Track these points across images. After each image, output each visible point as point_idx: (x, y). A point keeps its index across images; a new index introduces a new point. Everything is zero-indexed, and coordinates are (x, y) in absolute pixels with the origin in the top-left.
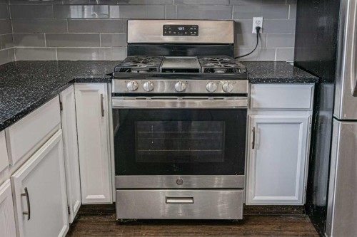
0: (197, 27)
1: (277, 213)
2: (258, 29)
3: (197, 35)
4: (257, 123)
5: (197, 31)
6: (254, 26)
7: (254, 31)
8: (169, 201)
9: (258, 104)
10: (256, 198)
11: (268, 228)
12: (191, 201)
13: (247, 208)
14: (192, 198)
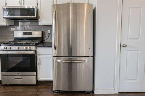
0: (32, 33)
1: (48, 83)
2: (49, 33)
3: (32, 35)
4: (39, 58)
5: (32, 34)
6: (48, 32)
7: (48, 34)
8: (15, 79)
9: (39, 53)
10: (41, 79)
11: (42, 87)
12: (21, 79)
13: (37, 81)
14: (22, 78)
